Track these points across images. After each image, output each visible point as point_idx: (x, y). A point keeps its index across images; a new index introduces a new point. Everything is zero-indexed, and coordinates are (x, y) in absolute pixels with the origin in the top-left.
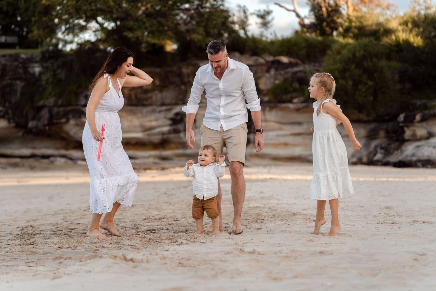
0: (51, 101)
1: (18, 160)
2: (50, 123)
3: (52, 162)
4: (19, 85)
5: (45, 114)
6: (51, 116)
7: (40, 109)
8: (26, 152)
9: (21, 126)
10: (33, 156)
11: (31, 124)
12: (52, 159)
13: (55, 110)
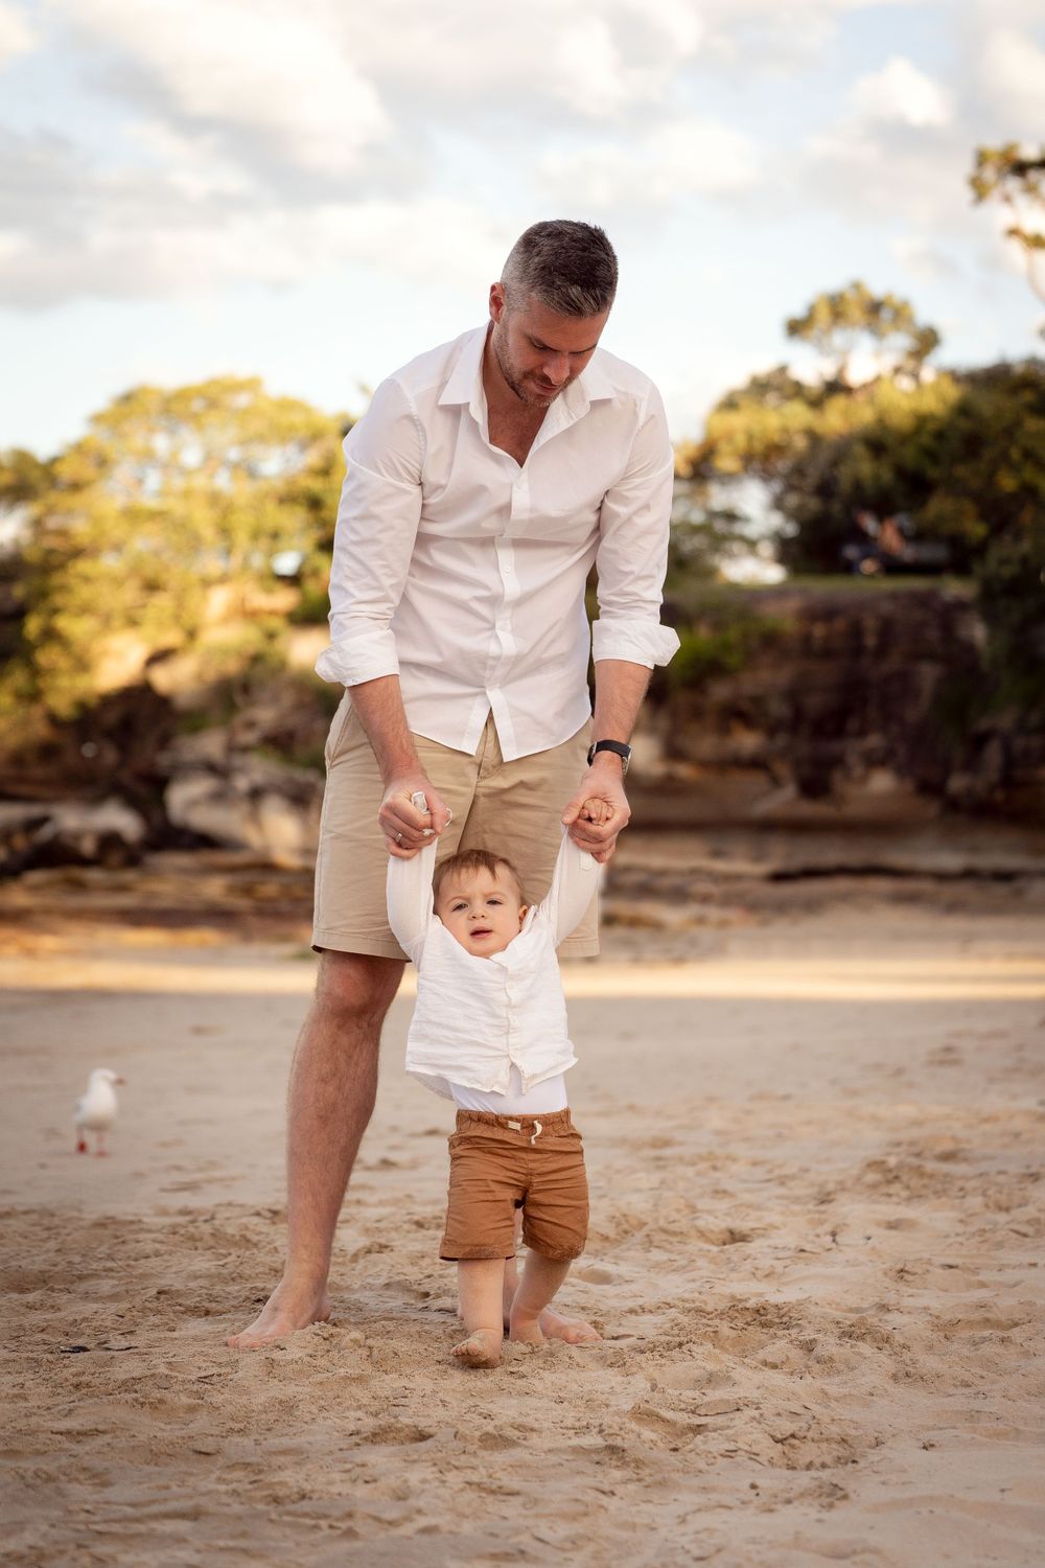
0: (1005, 720)
1: (926, 886)
2: (1007, 781)
3: (1019, 893)
4: (928, 674)
5: (993, 755)
6: (1010, 762)
7: (980, 741)
8: (951, 861)
9: (930, 788)
10: (969, 874)
11: (957, 783)
12: (1020, 884)
13: (1019, 743)
